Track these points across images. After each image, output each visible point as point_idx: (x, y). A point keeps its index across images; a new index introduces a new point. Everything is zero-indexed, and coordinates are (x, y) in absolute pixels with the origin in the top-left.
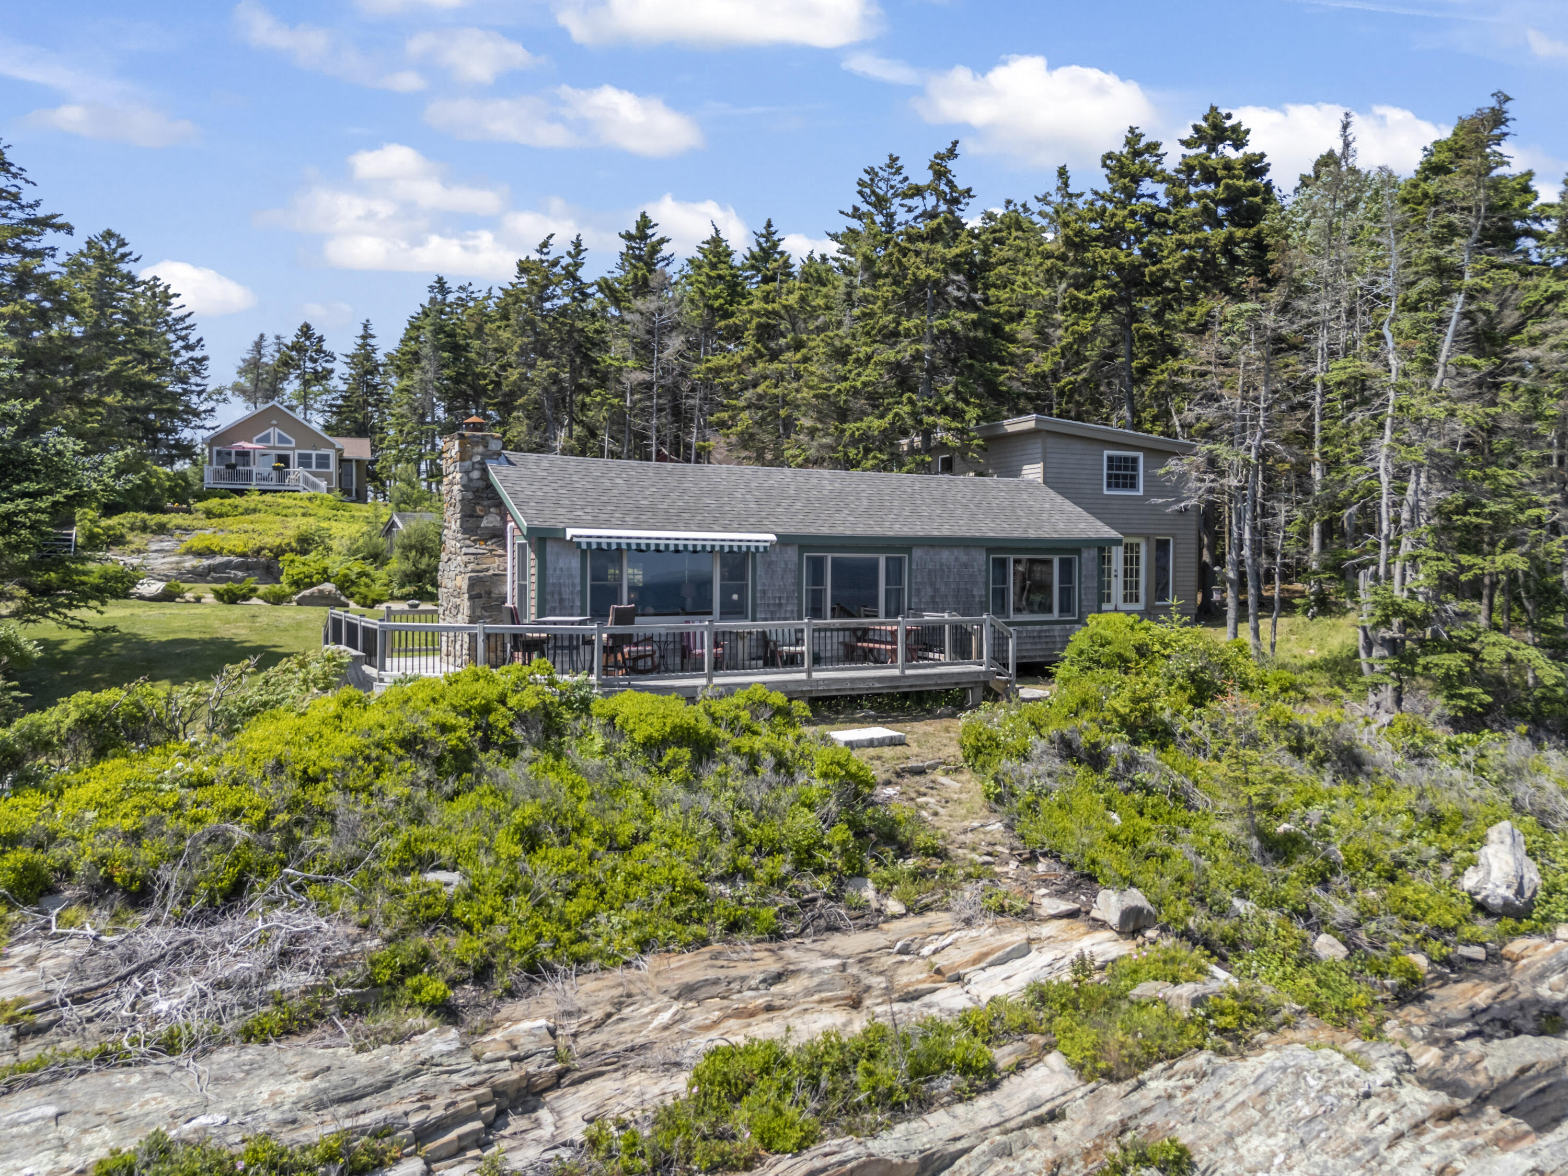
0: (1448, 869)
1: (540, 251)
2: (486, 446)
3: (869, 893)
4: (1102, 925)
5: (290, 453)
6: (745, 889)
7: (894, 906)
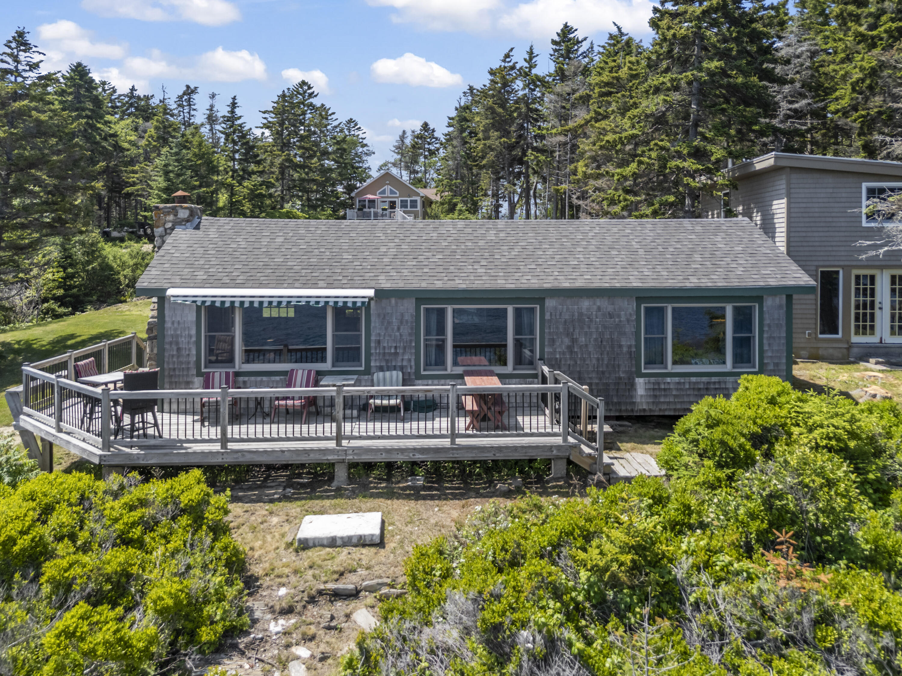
1: (504, 61)
2: (176, 215)
5: (396, 200)
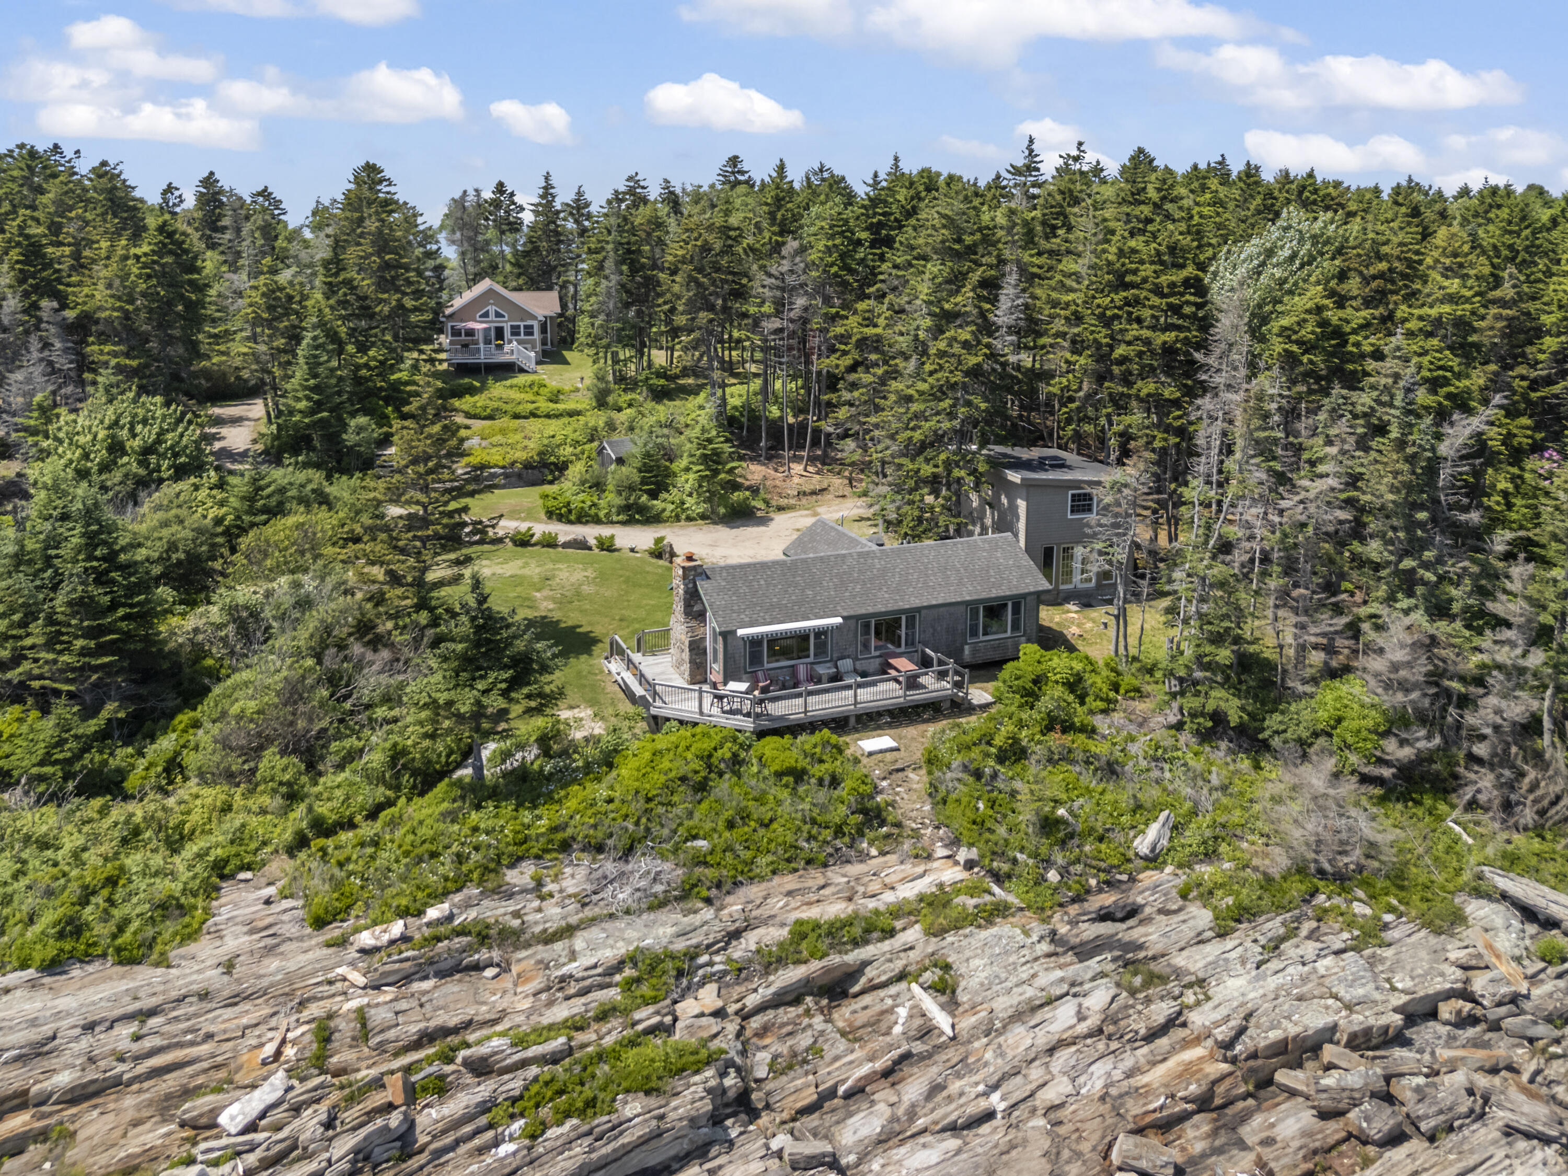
0: (1132, 833)
3: (865, 845)
4: (957, 863)
5: (504, 325)
6: (814, 844)
7: (874, 852)
